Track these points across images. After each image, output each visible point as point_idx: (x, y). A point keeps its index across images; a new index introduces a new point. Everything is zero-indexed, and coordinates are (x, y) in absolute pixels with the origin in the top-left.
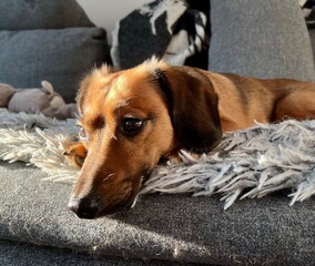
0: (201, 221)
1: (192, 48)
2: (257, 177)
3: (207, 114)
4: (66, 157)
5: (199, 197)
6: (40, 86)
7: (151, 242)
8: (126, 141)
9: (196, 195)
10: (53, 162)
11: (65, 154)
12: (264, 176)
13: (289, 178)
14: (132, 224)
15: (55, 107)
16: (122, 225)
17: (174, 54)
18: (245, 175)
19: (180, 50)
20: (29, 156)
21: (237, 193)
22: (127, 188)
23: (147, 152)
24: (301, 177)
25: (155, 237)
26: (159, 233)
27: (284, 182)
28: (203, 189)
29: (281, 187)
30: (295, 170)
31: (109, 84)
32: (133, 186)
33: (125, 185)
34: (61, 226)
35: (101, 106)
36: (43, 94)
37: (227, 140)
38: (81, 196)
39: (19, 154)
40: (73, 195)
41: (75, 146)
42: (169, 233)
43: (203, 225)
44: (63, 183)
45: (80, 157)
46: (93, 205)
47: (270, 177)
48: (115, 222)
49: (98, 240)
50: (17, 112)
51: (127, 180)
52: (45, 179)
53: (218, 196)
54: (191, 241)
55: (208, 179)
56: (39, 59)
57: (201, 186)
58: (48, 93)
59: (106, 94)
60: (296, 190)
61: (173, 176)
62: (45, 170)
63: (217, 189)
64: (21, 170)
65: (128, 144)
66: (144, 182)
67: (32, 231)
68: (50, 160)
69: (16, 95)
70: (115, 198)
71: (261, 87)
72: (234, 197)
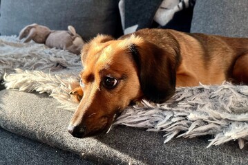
0: (147, 148)
1: (181, 4)
2: (189, 125)
3: (166, 75)
4: (72, 96)
5: (150, 132)
6: (67, 29)
7: (115, 157)
8: (106, 92)
9: (148, 130)
10: (64, 97)
11: (71, 93)
12: (193, 125)
13: (211, 129)
14: (105, 144)
15: (76, 45)
16: (100, 143)
17: (166, 9)
18: (182, 122)
19: (171, 6)
20: (51, 91)
21: (175, 133)
22: (104, 121)
23: (120, 98)
24: (219, 129)
25: (118, 154)
26: (121, 151)
27: (207, 131)
28: (153, 127)
29: (205, 134)
30: (216, 124)
31: (100, 52)
32: (108, 120)
33: (102, 120)
34: (65, 139)
35: (93, 67)
36: (69, 35)
37: (179, 94)
38: (75, 125)
39: (45, 89)
40: (71, 123)
41: (77, 89)
42: (127, 153)
43: (148, 151)
44: (69, 111)
45: (80, 96)
46: (81, 131)
47: (197, 126)
48: (96, 141)
49: (85, 150)
50: (51, 47)
51: (104, 116)
52: (59, 107)
53: (162, 133)
54: (140, 160)
55: (157, 122)
56: (67, 9)
57: (152, 125)
58: (72, 35)
59: (97, 59)
60: (214, 138)
61: (135, 116)
62: (59, 101)
63: (162, 129)
64: (46, 99)
65: (108, 94)
66: (116, 117)
67: (49, 138)
68: (62, 96)
69: (51, 35)
70: (95, 127)
71: (226, 46)
72: (172, 136)
